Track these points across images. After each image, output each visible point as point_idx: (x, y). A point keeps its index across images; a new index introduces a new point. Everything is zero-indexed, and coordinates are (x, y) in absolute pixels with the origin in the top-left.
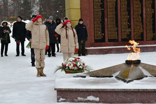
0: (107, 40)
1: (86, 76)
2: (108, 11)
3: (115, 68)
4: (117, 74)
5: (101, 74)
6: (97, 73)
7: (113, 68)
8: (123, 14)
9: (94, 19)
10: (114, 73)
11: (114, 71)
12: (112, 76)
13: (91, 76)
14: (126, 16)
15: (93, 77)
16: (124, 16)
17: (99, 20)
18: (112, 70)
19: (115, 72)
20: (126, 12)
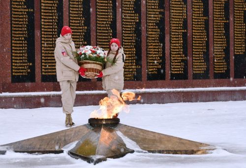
0: (38, 77)
1: (5, 152)
2: (41, 15)
3: (68, 135)
4: (72, 146)
5: (38, 146)
6: (30, 145)
7: (63, 134)
8: (74, 21)
9: (11, 30)
10: (65, 145)
11: (65, 140)
12: (62, 152)
13: (16, 152)
14: (80, 26)
15: (20, 152)
16: (77, 26)
17: (23, 34)
18: (60, 139)
19: (66, 143)
20: (80, 17)
